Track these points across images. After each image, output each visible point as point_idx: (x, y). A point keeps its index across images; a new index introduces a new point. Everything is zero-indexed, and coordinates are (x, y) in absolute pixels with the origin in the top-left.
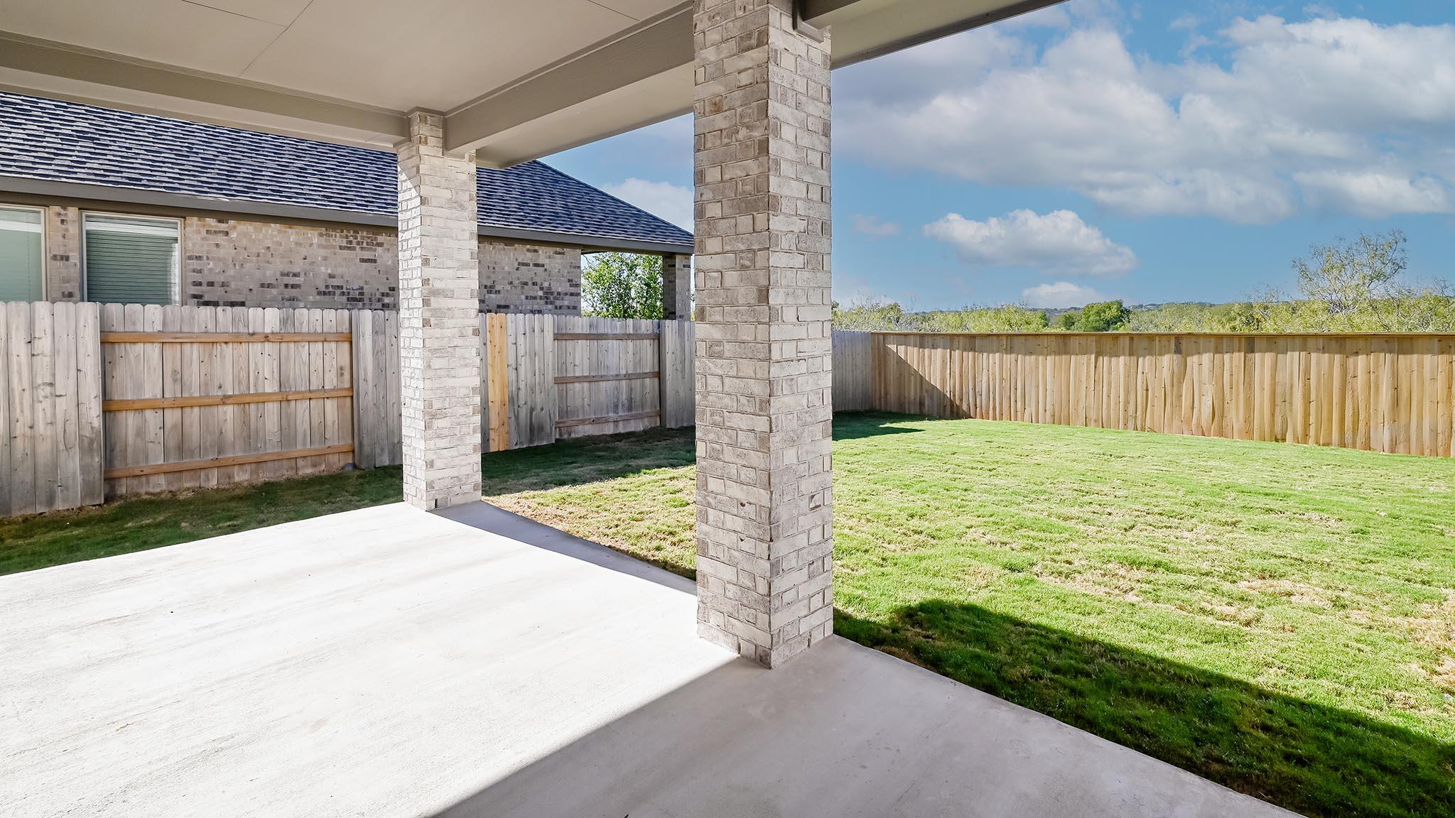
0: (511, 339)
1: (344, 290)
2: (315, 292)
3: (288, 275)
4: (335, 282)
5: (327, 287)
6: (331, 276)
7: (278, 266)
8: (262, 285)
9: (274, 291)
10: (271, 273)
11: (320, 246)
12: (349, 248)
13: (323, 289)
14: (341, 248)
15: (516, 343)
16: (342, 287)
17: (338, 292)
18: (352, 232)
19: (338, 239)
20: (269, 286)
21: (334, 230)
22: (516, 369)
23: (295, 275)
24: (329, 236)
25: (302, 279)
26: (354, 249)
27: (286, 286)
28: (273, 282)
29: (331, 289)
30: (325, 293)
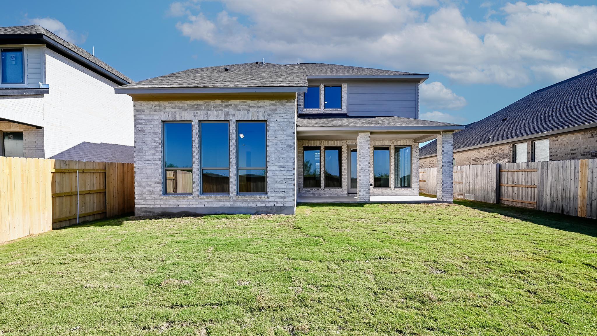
0: (590, 170)
1: (590, 153)
2: (580, 155)
3: (572, 150)
4: (586, 150)
5: (584, 152)
6: (586, 149)
7: (570, 147)
8: (566, 154)
9: (569, 156)
10: (568, 150)
11: (582, 139)
12: (592, 137)
13: (582, 153)
14: (589, 138)
15: (592, 172)
16: (589, 152)
17: (588, 154)
18: (593, 131)
19: (588, 135)
20: (567, 154)
21: (587, 132)
22: (592, 183)
23: (574, 150)
24: (585, 134)
25: (576, 151)
26: (594, 137)
27: (572, 154)
28: (568, 153)
29: (585, 153)
30: (583, 155)
